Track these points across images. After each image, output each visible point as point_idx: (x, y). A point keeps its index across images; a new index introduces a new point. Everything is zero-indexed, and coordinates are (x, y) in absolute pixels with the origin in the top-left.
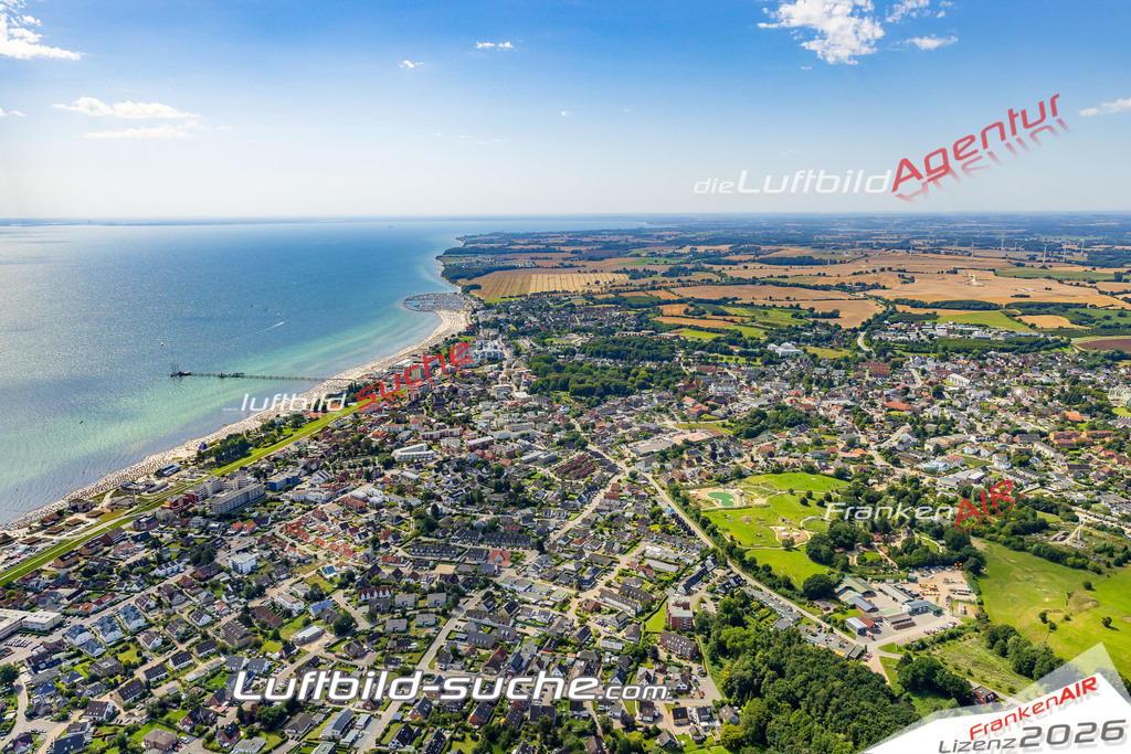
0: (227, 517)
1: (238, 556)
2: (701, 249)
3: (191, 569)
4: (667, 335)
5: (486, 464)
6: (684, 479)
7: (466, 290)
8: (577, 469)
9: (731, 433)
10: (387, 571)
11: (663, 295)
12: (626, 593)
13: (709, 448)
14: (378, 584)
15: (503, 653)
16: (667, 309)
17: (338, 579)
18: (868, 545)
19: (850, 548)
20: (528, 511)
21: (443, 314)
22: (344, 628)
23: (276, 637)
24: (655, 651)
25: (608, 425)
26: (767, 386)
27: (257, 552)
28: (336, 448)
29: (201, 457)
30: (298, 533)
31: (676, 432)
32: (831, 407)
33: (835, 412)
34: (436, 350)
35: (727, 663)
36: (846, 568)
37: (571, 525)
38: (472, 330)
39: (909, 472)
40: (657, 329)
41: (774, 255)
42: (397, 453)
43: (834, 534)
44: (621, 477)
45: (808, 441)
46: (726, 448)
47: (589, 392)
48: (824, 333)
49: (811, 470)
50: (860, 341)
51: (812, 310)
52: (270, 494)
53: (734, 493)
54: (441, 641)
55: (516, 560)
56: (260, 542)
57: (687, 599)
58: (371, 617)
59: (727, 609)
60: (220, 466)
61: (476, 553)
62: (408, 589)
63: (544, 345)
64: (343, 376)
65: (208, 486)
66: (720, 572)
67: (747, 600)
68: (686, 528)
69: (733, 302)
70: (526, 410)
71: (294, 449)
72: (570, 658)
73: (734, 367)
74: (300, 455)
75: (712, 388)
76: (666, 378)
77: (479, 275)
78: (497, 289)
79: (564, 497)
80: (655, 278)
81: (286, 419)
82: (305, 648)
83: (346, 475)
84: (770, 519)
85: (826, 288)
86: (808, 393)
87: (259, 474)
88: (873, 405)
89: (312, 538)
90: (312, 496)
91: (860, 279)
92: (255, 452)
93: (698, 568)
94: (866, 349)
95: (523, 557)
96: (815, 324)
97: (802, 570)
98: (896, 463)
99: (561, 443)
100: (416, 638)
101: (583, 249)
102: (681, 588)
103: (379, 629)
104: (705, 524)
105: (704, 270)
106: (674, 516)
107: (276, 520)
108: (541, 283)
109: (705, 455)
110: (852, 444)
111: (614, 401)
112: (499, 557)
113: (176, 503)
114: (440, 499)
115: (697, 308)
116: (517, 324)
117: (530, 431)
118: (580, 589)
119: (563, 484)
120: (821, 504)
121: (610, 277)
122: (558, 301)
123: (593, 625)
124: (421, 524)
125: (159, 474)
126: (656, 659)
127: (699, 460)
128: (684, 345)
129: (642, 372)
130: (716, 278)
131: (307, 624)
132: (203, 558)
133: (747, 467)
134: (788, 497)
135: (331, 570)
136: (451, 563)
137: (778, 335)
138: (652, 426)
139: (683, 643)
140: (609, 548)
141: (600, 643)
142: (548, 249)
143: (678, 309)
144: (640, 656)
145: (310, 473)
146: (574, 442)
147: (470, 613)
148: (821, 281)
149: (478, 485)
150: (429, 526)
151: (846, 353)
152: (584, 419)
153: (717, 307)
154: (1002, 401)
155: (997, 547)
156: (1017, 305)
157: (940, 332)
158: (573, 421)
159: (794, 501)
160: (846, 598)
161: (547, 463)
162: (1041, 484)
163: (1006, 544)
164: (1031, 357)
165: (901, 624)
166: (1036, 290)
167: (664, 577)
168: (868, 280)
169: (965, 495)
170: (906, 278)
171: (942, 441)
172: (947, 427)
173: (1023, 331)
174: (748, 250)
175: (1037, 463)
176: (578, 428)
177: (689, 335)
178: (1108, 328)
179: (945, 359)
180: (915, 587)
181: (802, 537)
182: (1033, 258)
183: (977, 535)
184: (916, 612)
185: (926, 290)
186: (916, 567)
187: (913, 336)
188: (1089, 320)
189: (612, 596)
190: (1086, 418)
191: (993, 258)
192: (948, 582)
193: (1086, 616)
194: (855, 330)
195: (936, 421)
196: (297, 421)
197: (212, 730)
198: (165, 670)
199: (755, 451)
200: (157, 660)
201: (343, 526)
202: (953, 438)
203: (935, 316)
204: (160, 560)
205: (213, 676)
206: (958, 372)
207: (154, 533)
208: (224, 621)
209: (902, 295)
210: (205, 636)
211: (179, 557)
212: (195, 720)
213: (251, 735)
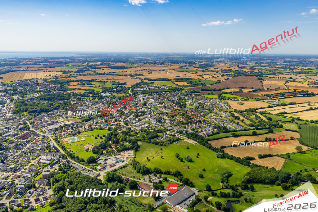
2: (91, 64)
4: (69, 92)
6: (61, 136)
8: (24, 137)
9: (81, 121)
11: (72, 79)
12: (31, 171)
13: (72, 126)
16: (72, 84)
18: (111, 147)
19: (105, 149)
24: (35, 185)
25: (40, 122)
26: (97, 106)
31: (62, 121)
32: (114, 111)
36: (102, 154)
37: (17, 154)
39: (130, 126)
40: (66, 90)
41: (114, 65)
43: (100, 145)
44: (40, 137)
45: (104, 121)
46: (77, 125)
47: (35, 112)
48: (120, 89)
49: (101, 129)
50: (130, 92)
51: (119, 82)
53: (76, 138)
57: (49, 169)
59: (61, 170)
63: (23, 97)
66: (64, 161)
67: (70, 167)
68: (57, 150)
69: (95, 80)
70: (10, 120)
72: (5, 192)
73: (88, 101)
75: (79, 108)
76: (64, 106)
77: (3, 73)
78: (10, 78)
79: (17, 145)
80: (72, 73)
84: (85, 144)
85: (126, 76)
88: (126, 109)
93: (57, 160)
96: (118, 86)
98: (127, 124)
99: (21, 129)
102: (49, 167)
104: (63, 147)
105: (89, 70)
106: (54, 147)
108: (28, 76)
110: (116, 120)
111: (45, 114)
115: (82, 83)
116: (14, 90)
117: (9, 126)
118: (14, 172)
119: (18, 142)
120: (101, 138)
121: (55, 73)
122: (33, 82)
123: (16, 182)
126: (35, 187)
127: (68, 129)
128: (74, 95)
129: (57, 104)
130: (91, 73)
133: (83, 130)
137: (105, 90)
138: (55, 121)
139: (45, 181)
140: (29, 159)
141: (17, 186)
142: (35, 64)
143: (76, 83)
144: (30, 187)
146: (26, 128)
148: (125, 73)
151: (124, 95)
152: (32, 121)
153: (89, 82)
154: (161, 105)
155: (144, 143)
156: (175, 79)
157: (153, 88)
158: (27, 122)
159: (93, 138)
160: (99, 162)
161: (13, 136)
162: (162, 126)
163: (146, 142)
164: (173, 93)
165: (111, 166)
166: (182, 75)
167: (45, 165)
168: (138, 73)
169: (142, 131)
170: (150, 72)
171: (141, 118)
172: (144, 113)
173: (174, 86)
174: (106, 64)
175: (163, 121)
176: (29, 124)
177: (77, 92)
178: (195, 85)
179: (151, 95)
180: (119, 156)
181: (91, 148)
182: (185, 66)
183: (141, 141)
184: (117, 162)
185: (154, 76)
186: (121, 151)
187: (145, 89)
188: (191, 82)
189: (25, 172)
190: (179, 108)
191: (176, 66)
192: (128, 153)
193: (158, 156)
194: (129, 88)
195: (142, 112)
199: (87, 125)
202: (144, 116)
203: (153, 83)
206: (153, 98)
209: (147, 77)
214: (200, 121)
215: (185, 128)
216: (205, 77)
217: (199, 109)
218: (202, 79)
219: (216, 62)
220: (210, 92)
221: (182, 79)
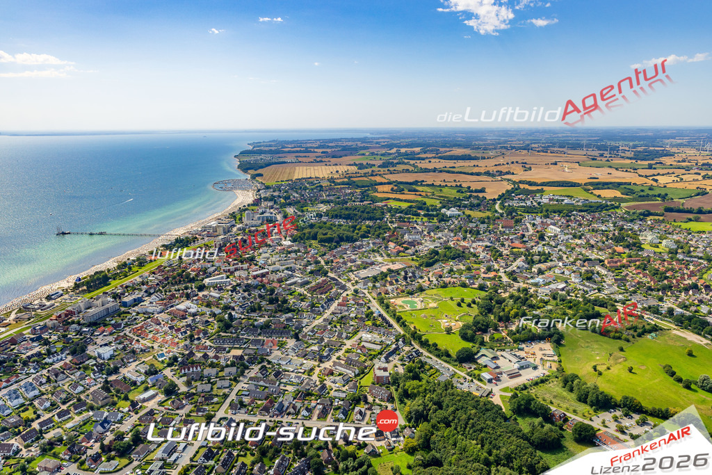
0: (94, 324)
1: (102, 348)
2: (403, 150)
3: (70, 358)
4: (380, 204)
5: (263, 286)
6: (387, 293)
7: (254, 177)
8: (321, 288)
9: (417, 264)
10: (199, 355)
11: (378, 179)
12: (350, 363)
13: (403, 273)
14: (193, 363)
15: (272, 402)
16: (380, 188)
17: (167, 361)
18: (496, 329)
19: (485, 331)
20: (290, 315)
21: (238, 192)
22: (171, 391)
23: (126, 398)
24: (365, 397)
25: (341, 260)
26: (440, 235)
27: (114, 346)
28: (167, 279)
29: (77, 286)
30: (141, 333)
31: (383, 264)
32: (478, 247)
33: (480, 250)
34: (233, 215)
35: (409, 402)
36: (482, 343)
37: (316, 322)
38: (257, 203)
39: (522, 285)
40: (374, 200)
41: (448, 154)
42: (207, 281)
43: (476, 323)
44: (349, 292)
45: (463, 268)
46: (413, 273)
47: (330, 240)
48: (476, 202)
49: (464, 285)
50: (497, 207)
51: (469, 187)
52: (123, 309)
53: (417, 301)
54: (233, 396)
55: (281, 345)
56: (116, 339)
57: (386, 365)
58: (188, 384)
59: (410, 370)
60: (90, 292)
61: (256, 342)
62: (212, 365)
63: (303, 211)
64: (172, 233)
65: (82, 305)
66: (407, 349)
67: (423, 364)
68: (387, 322)
69: (421, 183)
70: (290, 253)
71: (139, 280)
72: (313, 403)
73: (421, 223)
74: (143, 283)
75: (406, 237)
76: (379, 231)
77: (262, 167)
78: (273, 176)
79: (313, 306)
80: (373, 168)
81: (134, 261)
82: (145, 404)
83: (173, 296)
84: (439, 316)
85: (478, 174)
86: (465, 239)
87: (116, 296)
88: (503, 245)
89: (151, 336)
90: (150, 309)
91: (499, 168)
92: (113, 283)
93: (394, 346)
94: (501, 211)
95: (285, 343)
96: (470, 196)
97: (456, 345)
98: (515, 280)
99: (312, 272)
100: (217, 395)
101: (329, 150)
102: (383, 359)
103: (193, 391)
104: (399, 319)
105: (404, 163)
106: (380, 315)
107: (127, 325)
108: (301, 172)
109: (400, 278)
110: (489, 269)
111: (345, 245)
112: (270, 344)
113: (60, 316)
114: (233, 309)
115: (399, 187)
116: (286, 198)
117: (292, 265)
118: (321, 361)
119: (312, 297)
120: (469, 305)
121: (346, 168)
122: (312, 184)
123: (328, 383)
124: (221, 324)
125: (49, 298)
126: (366, 402)
127: (397, 281)
128: (390, 210)
129: (364, 228)
130: (411, 168)
131: (146, 389)
132: (78, 350)
133: (426, 284)
134: (450, 302)
135: (162, 355)
136: (240, 348)
137: (448, 203)
138: (369, 261)
139: (383, 392)
140: (340, 336)
141: (332, 393)
142: (307, 151)
143: (387, 188)
144: (357, 401)
145: (150, 295)
146: (320, 272)
147: (251, 379)
148: (476, 170)
149: (258, 300)
150: (226, 326)
151: (488, 214)
152: (327, 257)
153: (411, 186)
154: (579, 242)
156: (591, 184)
157: (545, 200)
158: (319, 259)
159: (454, 304)
160: (482, 361)
161: (303, 285)
162: (599, 290)
164: (597, 215)
165: (513, 375)
166: (602, 175)
167: (373, 353)
168: (504, 169)
169: (554, 298)
170: (526, 167)
171: (543, 266)
172: (546, 257)
173: (593, 199)
174: (432, 151)
175: (597, 278)
176: (323, 263)
177: (394, 204)
178: (643, 198)
179: (547, 217)
180: (522, 354)
181: (457, 326)
182: (602, 155)
184: (522, 368)
185: (538, 175)
186: (523, 342)
187: (529, 203)
188: (631, 192)
189: (341, 365)
190: (627, 251)
191: (579, 154)
192: (541, 349)
193: (620, 366)
194: (494, 200)
195: (540, 254)
196: (141, 262)
197: (84, 457)
198: (52, 422)
199: (431, 275)
200: (47, 416)
201: (171, 328)
202: (549, 264)
203: (542, 191)
204: (49, 353)
205: (85, 424)
206: (554, 224)
207: (45, 336)
208: (92, 389)
209: (523, 178)
210: (79, 400)
211: (62, 351)
212: (72, 452)
213: (109, 459)
214: (695, 287)
215: (661, 300)
216: (662, 180)
217: (680, 257)
218: (654, 183)
219: (672, 146)
220: (691, 216)
221: (607, 184)
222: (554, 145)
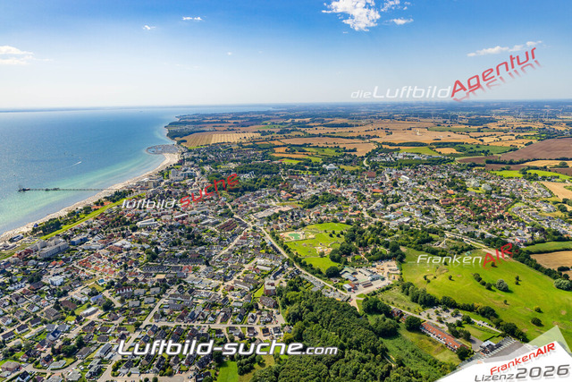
0: (48, 259)
1: (54, 278)
2: (297, 120)
3: (28, 285)
4: (276, 162)
5: (183, 226)
6: (278, 229)
7: (179, 143)
8: (228, 227)
9: (302, 206)
10: (131, 279)
11: (276, 143)
12: (246, 281)
13: (291, 214)
14: (126, 285)
15: (186, 312)
16: (277, 150)
17: (106, 284)
18: (357, 253)
19: (348, 254)
20: (203, 247)
21: (167, 155)
22: (108, 307)
23: (73, 314)
24: (257, 305)
25: (244, 205)
26: (320, 184)
27: (64, 275)
28: (107, 223)
29: (34, 231)
30: (86, 265)
31: (276, 207)
32: (348, 193)
33: (349, 195)
34: (162, 173)
35: (288, 307)
36: (346, 263)
37: (223, 252)
38: (181, 163)
39: (378, 220)
40: (272, 159)
41: (333, 122)
42: (139, 224)
43: (342, 249)
44: (249, 229)
45: (336, 208)
46: (298, 213)
47: (236, 190)
48: (349, 159)
49: (335, 221)
50: (364, 162)
51: (344, 148)
52: (71, 247)
53: (300, 234)
54: (156, 309)
55: (195, 270)
56: (66, 270)
57: (273, 281)
58: (122, 301)
59: (291, 284)
60: (45, 235)
61: (177, 268)
62: (141, 287)
63: (216, 169)
64: (113, 187)
65: (38, 245)
66: (290, 269)
67: (301, 280)
68: (277, 250)
69: (309, 145)
70: (205, 200)
71: (85, 224)
72: (218, 312)
73: (306, 176)
74: (88, 227)
75: (295, 186)
76: (274, 183)
77: (186, 135)
78: (194, 142)
79: (221, 240)
80: (273, 135)
81: (81, 210)
82: (88, 318)
83: (112, 236)
84: (315, 244)
85: (352, 138)
86: (338, 186)
87: (66, 237)
88: (367, 191)
89: (93, 266)
90: (93, 247)
91: (368, 133)
92: (64, 227)
93: (280, 267)
94: (367, 165)
95: (198, 268)
96: (345, 155)
97: (327, 264)
98: (373, 216)
99: (221, 215)
100: (144, 309)
101: (239, 121)
102: (272, 277)
103: (126, 306)
104: (285, 248)
105: (296, 130)
106: (272, 245)
107: (74, 259)
108: (217, 138)
109: (288, 217)
110: (355, 209)
111: (248, 194)
112: (187, 269)
113: (20, 254)
114: (159, 244)
115: (292, 149)
116: (203, 159)
117: (207, 210)
118: (225, 281)
119: (221, 234)
120: (338, 236)
121: (252, 135)
122: (225, 147)
123: (230, 297)
124: (149, 256)
125: (11, 240)
126: (257, 308)
127: (286, 219)
128: (284, 166)
129: (263, 180)
130: (302, 134)
131: (89, 306)
132: (35, 280)
133: (308, 221)
134: (324, 233)
135: (102, 281)
136: (163, 273)
137: (328, 160)
138: (265, 205)
139: (271, 301)
140: (240, 262)
141: (232, 304)
142: (222, 122)
143: (283, 150)
144: (250, 308)
145: (93, 235)
146: (228, 214)
147: (171, 295)
148: (351, 135)
149: (179, 237)
150: (153, 257)
151: (358, 168)
152: (233, 203)
153: (301, 148)
154: (422, 187)
155: (411, 250)
156: (435, 144)
157: (400, 157)
158: (228, 204)
159: (327, 235)
160: (345, 276)
161: (214, 224)
162: (434, 222)
163: (415, 248)
164: (437, 167)
165: (367, 285)
166: (443, 137)
167: (265, 273)
168: (371, 134)
169: (401, 229)
170: (389, 132)
171: (394, 206)
172: (397, 199)
173: (435, 155)
174: (318, 121)
175: (433, 213)
176: (230, 207)
177: (287, 162)
178: (471, 153)
179: (401, 169)
180: (374, 270)
181: (328, 251)
182: (445, 122)
183: (403, 245)
184: (373, 280)
185: (397, 138)
186: (376, 261)
187: (388, 159)
188: (464, 149)
189: (240, 283)
190: (456, 193)
191: (429, 122)
192: (388, 266)
193: (442, 276)
194: (363, 157)
195: (393, 197)
196: (88, 210)
197: (38, 359)
198: (13, 334)
199: (312, 214)
200: (9, 330)
201: (110, 260)
202: (399, 204)
203: (399, 150)
204: (11, 282)
205: (39, 335)
206: (405, 174)
207: (8, 270)
208: (45, 309)
209: (386, 140)
210: (35, 317)
211: (22, 280)
212: (29, 356)
213: (58, 360)
214: (501, 217)
215: (477, 227)
216: (486, 140)
217: (493, 196)
218: (481, 143)
219: (497, 114)
220: (504, 166)
221: (446, 143)
222: (410, 115)
